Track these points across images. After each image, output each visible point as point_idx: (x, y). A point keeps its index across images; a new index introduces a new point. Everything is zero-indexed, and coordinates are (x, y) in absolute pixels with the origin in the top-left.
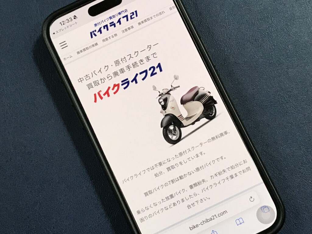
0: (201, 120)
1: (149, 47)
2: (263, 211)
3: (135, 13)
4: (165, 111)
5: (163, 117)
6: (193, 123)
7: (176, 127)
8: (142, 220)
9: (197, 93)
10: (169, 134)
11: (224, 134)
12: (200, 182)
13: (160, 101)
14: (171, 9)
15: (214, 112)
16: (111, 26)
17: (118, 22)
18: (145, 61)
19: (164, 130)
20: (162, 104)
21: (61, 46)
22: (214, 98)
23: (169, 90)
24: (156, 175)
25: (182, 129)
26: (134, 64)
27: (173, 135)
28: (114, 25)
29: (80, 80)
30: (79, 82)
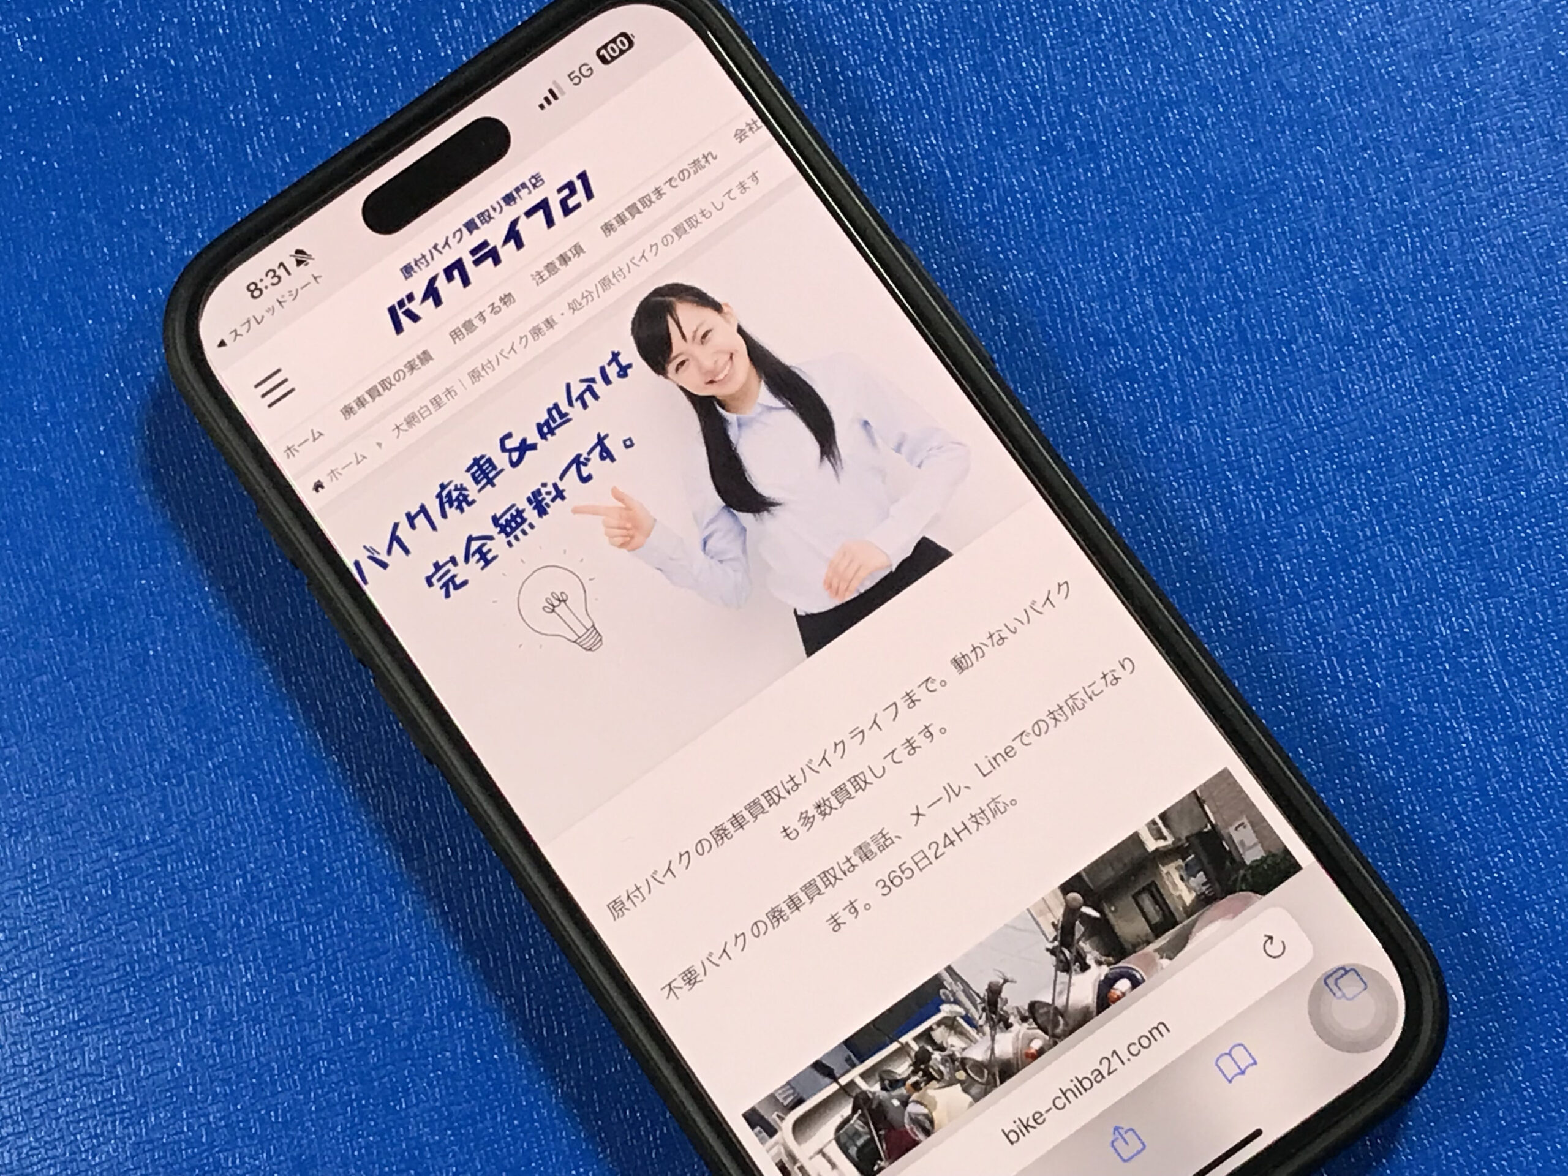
2: (1339, 994)
3: (579, 185)
14: (740, 135)
16: (477, 263)
17: (506, 241)
21: (264, 396)
28: (494, 255)
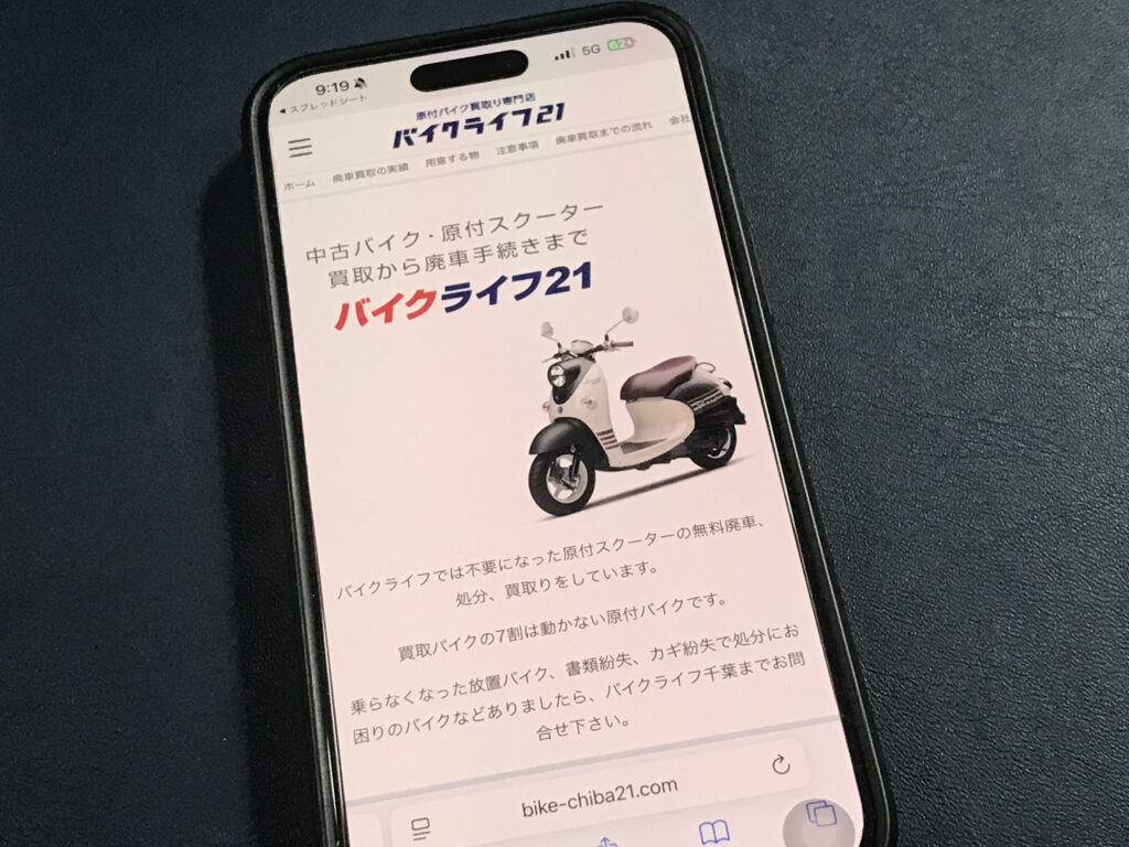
0: (673, 461)
1: (571, 211)
2: (813, 818)
3: (556, 109)
4: (562, 405)
5: (548, 423)
6: (644, 466)
7: (582, 464)
8: (361, 736)
9: (687, 376)
10: (550, 480)
11: (742, 525)
12: (609, 659)
13: (553, 372)
14: (674, 121)
15: (727, 446)
16: (467, 127)
17: (492, 123)
18: (543, 246)
19: (539, 463)
20: (556, 382)
21: (291, 149)
22: (738, 404)
23: (595, 346)
24: (462, 599)
25: (598, 474)
26: (504, 247)
27: (561, 485)
28: (480, 129)
29: (312, 255)
30: (308, 259)
